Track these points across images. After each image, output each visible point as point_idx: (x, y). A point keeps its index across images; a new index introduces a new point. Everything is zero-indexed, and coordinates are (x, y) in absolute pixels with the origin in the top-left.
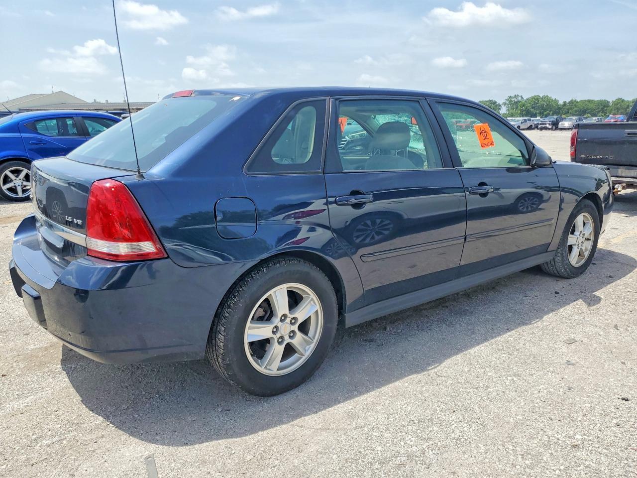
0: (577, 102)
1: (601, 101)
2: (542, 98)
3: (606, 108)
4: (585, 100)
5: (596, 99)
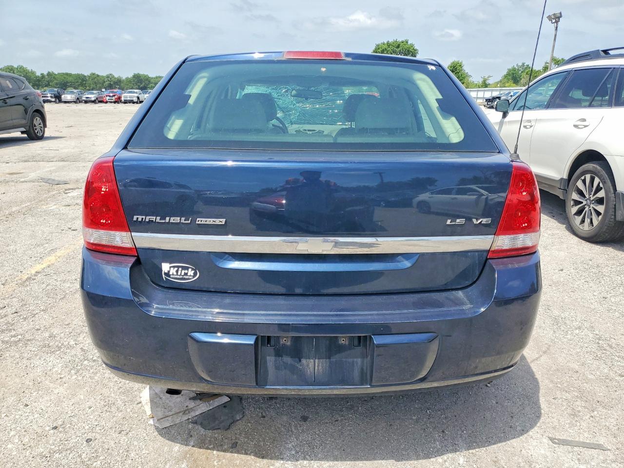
0: (55, 74)
1: (78, 75)
2: (17, 69)
3: (84, 82)
4: (63, 73)
5: (73, 73)
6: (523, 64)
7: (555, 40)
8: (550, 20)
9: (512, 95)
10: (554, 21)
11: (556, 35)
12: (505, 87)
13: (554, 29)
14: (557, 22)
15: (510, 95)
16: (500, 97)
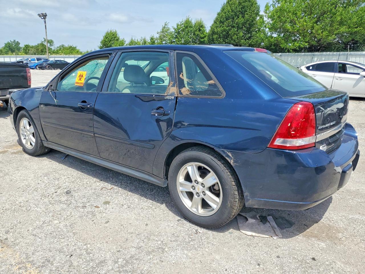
6: (15, 41)
7: (46, 28)
8: (40, 17)
9: (30, 60)
10: (42, 18)
11: (46, 26)
12: (18, 55)
13: (44, 23)
14: (45, 18)
15: (29, 60)
16: (23, 62)
